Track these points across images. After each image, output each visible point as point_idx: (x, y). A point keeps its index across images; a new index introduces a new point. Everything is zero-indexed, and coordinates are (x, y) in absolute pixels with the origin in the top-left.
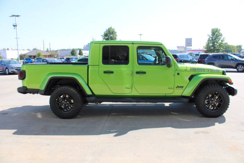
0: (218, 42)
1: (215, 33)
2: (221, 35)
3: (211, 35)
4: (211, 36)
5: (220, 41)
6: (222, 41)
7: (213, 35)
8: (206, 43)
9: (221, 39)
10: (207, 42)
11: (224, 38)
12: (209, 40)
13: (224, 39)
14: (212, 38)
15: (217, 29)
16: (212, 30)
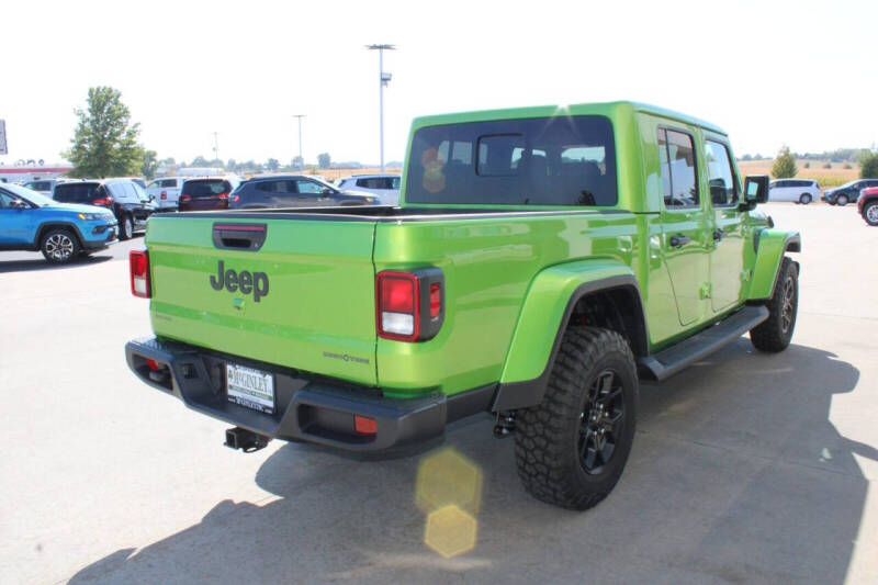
0: (118, 138)
1: (104, 104)
2: (126, 113)
3: (90, 111)
4: (88, 115)
5: (123, 137)
6: (130, 134)
7: (96, 115)
8: (73, 141)
9: (127, 129)
10: (74, 138)
11: (136, 125)
12: (82, 132)
13: (138, 128)
14: (92, 122)
15: (110, 91)
16: (91, 91)
